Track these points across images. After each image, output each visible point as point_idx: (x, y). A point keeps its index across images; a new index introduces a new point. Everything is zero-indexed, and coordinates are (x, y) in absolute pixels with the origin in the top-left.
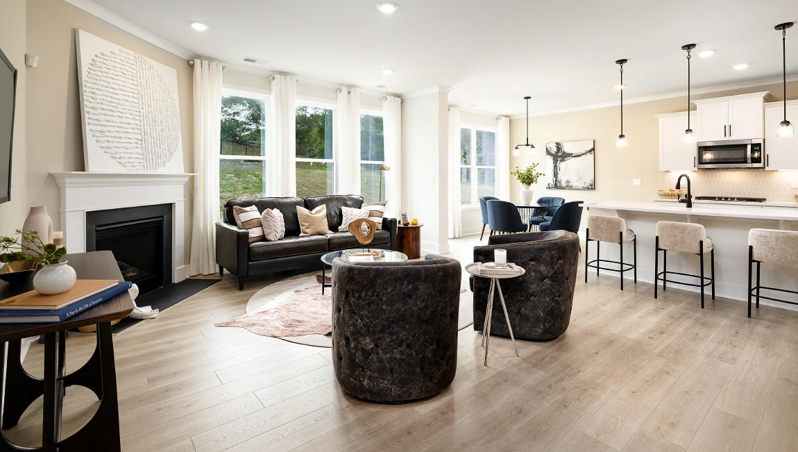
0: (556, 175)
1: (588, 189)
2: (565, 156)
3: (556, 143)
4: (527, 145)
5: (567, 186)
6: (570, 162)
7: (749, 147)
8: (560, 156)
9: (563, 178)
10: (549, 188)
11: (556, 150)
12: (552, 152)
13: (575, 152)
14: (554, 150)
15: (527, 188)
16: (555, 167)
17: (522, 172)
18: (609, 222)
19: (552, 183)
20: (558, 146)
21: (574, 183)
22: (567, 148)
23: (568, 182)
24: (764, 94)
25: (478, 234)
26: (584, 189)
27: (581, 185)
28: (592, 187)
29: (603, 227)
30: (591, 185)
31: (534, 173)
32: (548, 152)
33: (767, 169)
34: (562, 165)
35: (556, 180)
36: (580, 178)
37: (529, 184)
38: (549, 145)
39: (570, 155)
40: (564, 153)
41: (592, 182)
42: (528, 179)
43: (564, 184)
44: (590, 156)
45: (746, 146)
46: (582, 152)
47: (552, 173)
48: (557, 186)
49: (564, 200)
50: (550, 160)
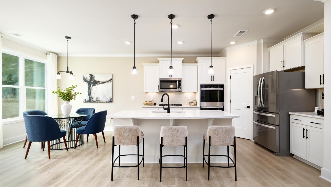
0: (90, 94)
1: (109, 102)
2: (96, 83)
3: (90, 75)
4: (68, 72)
5: (97, 101)
6: (98, 86)
7: (178, 82)
8: (92, 83)
9: (94, 96)
10: (85, 102)
11: (90, 79)
12: (88, 80)
13: (101, 80)
14: (89, 78)
15: (68, 103)
16: (89, 89)
17: (63, 91)
18: (130, 130)
19: (87, 98)
20: (91, 76)
21: (101, 99)
22: (96, 78)
23: (97, 98)
24: (182, 59)
25: (22, 142)
26: (106, 102)
27: (105, 100)
28: (111, 101)
29: (125, 134)
30: (110, 100)
31: (73, 92)
32: (85, 80)
33: (183, 91)
34: (94, 88)
35: (90, 97)
36: (104, 96)
37: (69, 100)
38: (85, 76)
39: (98, 82)
40: (95, 81)
41: (111, 98)
42: (68, 97)
43: (95, 100)
44: (110, 83)
45: (176, 81)
46: (105, 80)
47: (87, 93)
48: (90, 101)
49: (94, 110)
50: (86, 85)
